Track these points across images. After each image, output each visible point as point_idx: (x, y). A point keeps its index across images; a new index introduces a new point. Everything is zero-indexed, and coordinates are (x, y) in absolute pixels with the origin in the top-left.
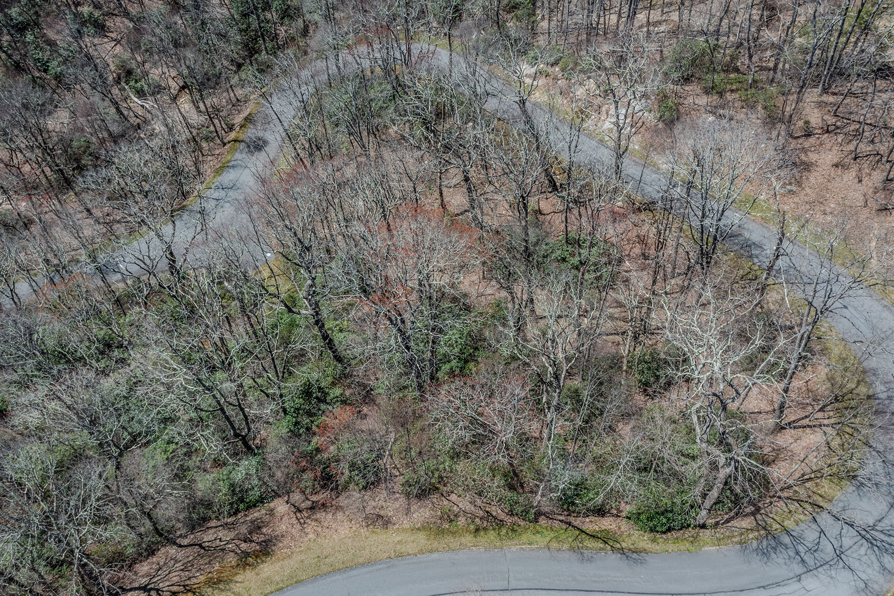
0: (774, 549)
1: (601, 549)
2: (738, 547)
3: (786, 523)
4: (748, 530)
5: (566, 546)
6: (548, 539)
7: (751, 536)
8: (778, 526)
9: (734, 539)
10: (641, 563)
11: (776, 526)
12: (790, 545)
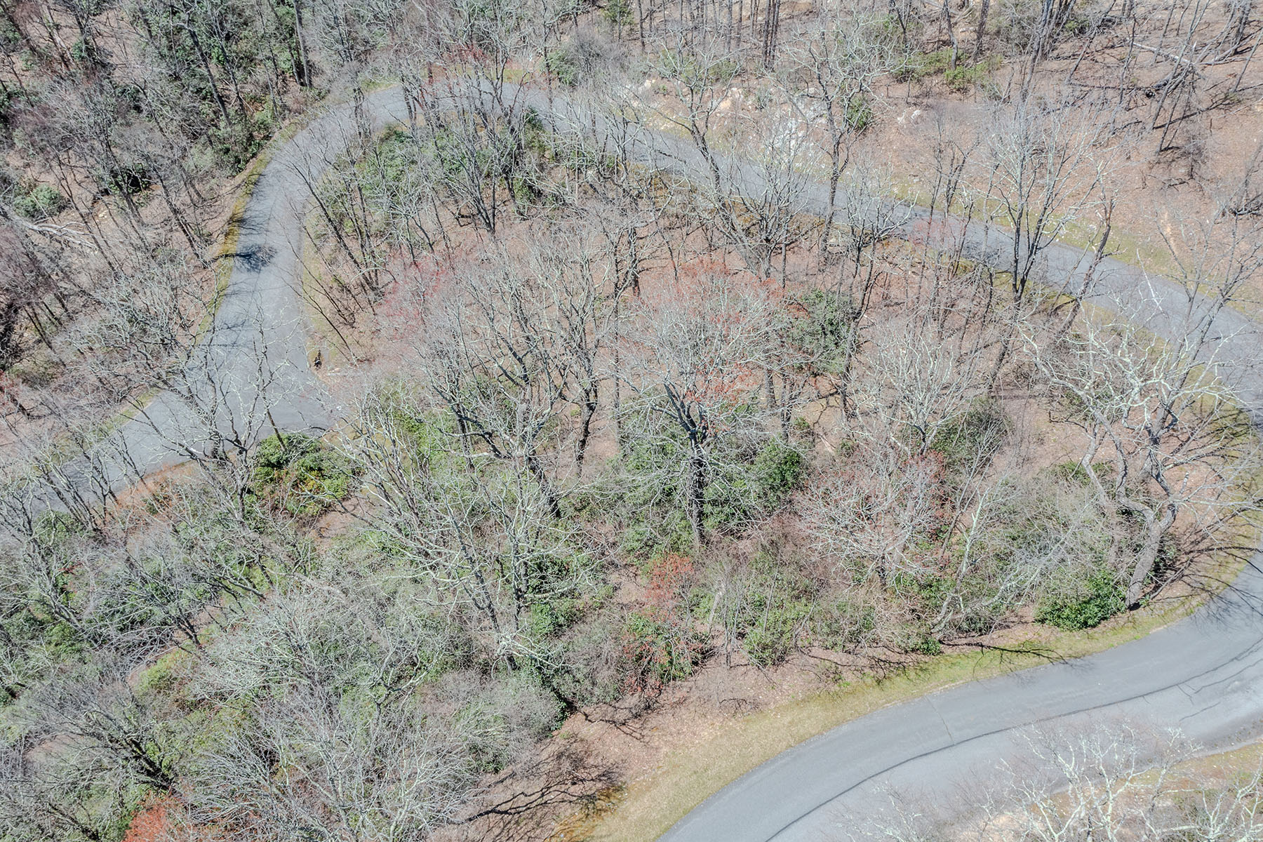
0: (1226, 610)
1: (1038, 664)
2: (1187, 619)
3: (1224, 578)
4: (1187, 597)
5: (996, 673)
6: (970, 669)
7: (1194, 603)
8: (1217, 584)
9: (1178, 612)
10: (1091, 669)
11: (1215, 584)
12: (1241, 602)
